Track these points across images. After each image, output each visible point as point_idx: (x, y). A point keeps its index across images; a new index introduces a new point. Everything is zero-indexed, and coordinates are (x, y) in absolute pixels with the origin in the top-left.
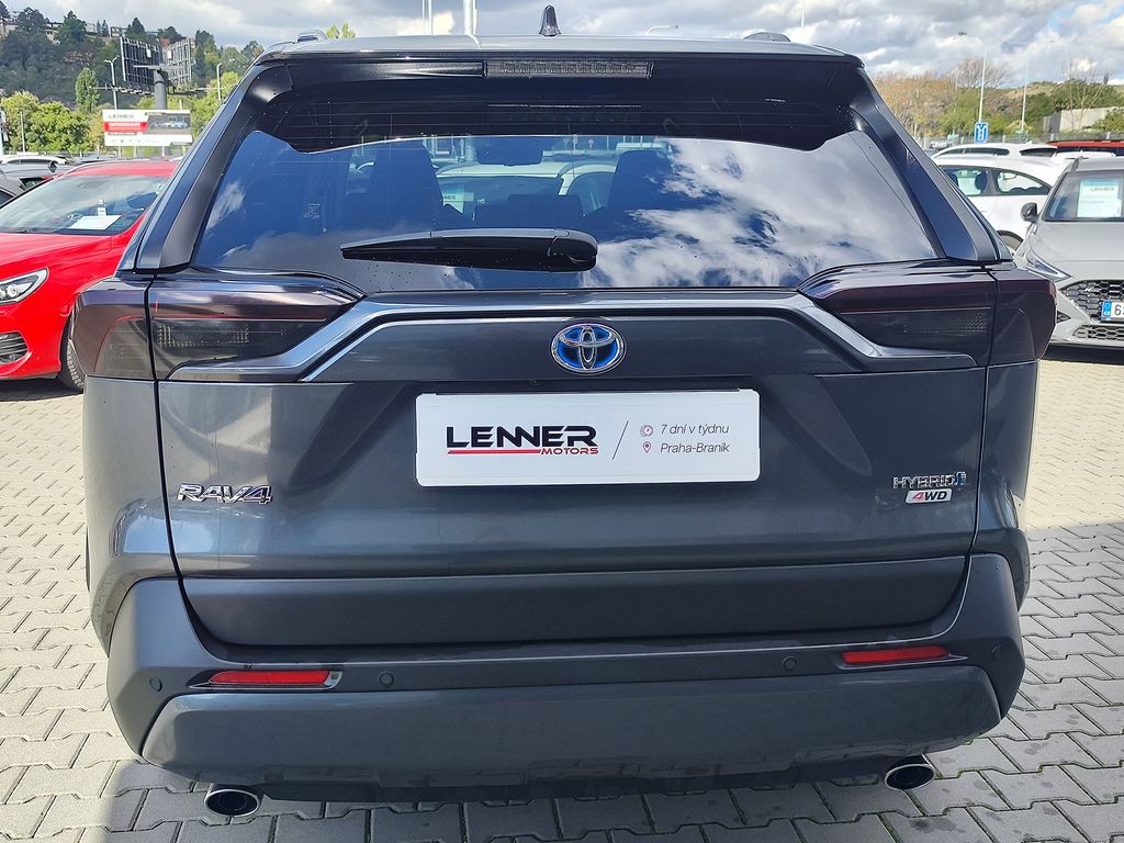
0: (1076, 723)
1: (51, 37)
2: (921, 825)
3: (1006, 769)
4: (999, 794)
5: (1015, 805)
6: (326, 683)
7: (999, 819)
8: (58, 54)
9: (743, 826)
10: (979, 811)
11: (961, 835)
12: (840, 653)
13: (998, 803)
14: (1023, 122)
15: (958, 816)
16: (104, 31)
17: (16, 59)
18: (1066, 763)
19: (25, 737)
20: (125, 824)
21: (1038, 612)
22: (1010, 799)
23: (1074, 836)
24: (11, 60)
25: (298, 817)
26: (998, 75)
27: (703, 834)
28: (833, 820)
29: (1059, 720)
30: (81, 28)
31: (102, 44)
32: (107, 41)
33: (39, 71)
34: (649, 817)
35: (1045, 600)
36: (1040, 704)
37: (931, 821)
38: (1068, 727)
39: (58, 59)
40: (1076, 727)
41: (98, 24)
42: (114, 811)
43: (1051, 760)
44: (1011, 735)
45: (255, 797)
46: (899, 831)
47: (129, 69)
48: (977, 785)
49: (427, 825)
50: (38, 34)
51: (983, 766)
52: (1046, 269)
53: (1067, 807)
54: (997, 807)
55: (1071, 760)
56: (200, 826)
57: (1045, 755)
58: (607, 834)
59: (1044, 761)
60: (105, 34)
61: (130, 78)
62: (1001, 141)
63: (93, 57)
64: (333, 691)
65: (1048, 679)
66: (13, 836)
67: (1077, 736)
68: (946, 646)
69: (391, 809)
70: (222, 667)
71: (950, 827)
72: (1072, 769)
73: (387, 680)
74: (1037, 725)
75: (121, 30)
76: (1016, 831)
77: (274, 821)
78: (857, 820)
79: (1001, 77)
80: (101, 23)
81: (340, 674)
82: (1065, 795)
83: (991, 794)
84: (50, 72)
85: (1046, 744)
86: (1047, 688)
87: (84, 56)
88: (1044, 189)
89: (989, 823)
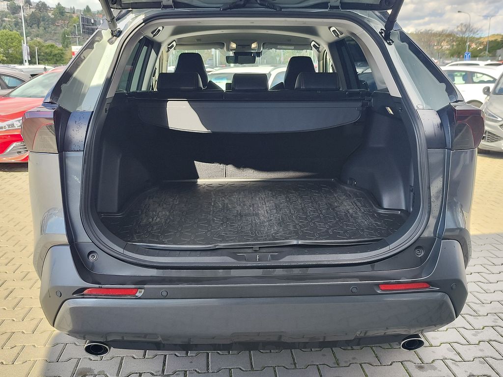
0: (497, 322)
1: (50, 14)
2: (420, 368)
3: (462, 343)
4: (459, 354)
5: (466, 359)
6: (137, 295)
7: (458, 365)
8: (53, 21)
9: (337, 366)
10: (449, 362)
11: (439, 372)
12: (378, 285)
13: (458, 358)
14: (487, 52)
15: (439, 364)
16: (73, 11)
17: (35, 24)
18: (491, 340)
19: (14, 319)
20: (55, 359)
21: (481, 271)
22: (463, 356)
23: (493, 374)
24: (32, 24)
25: (133, 357)
26: (476, 31)
27: (319, 369)
28: (380, 364)
29: (489, 321)
30: (63, 10)
31: (72, 17)
32: (75, 16)
33: (45, 29)
34: (294, 361)
35: (486, 266)
36: (481, 313)
37: (425, 365)
38: (493, 324)
39: (53, 24)
40: (497, 324)
41: (71, 8)
42: (51, 352)
43: (484, 339)
44: (466, 327)
45: (107, 347)
46: (410, 370)
47: (84, 28)
48: (448, 349)
49: (191, 362)
50: (45, 13)
51: (452, 341)
52: (493, 116)
53: (490, 361)
54: (457, 360)
55: (493, 339)
56: (88, 360)
57: (481, 336)
58: (274, 368)
59: (481, 339)
60: (74, 13)
61: (84, 32)
62: (476, 60)
63: (69, 23)
64: (140, 298)
65: (485, 302)
66: (4, 363)
67: (497, 328)
68: (429, 283)
69: (175, 355)
70: (89, 286)
71: (435, 369)
72: (493, 343)
73: (164, 294)
74: (478, 323)
75: (81, 10)
76: (465, 371)
77: (122, 359)
78: (391, 365)
79: (477, 31)
80: (72, 7)
81: (143, 290)
82: (489, 355)
83: (455, 354)
84: (50, 29)
85: (482, 332)
86: (484, 306)
87: (65, 23)
88: (494, 81)
89: (453, 367)
